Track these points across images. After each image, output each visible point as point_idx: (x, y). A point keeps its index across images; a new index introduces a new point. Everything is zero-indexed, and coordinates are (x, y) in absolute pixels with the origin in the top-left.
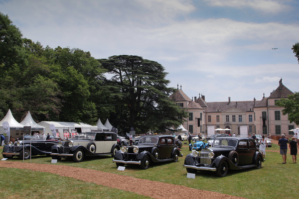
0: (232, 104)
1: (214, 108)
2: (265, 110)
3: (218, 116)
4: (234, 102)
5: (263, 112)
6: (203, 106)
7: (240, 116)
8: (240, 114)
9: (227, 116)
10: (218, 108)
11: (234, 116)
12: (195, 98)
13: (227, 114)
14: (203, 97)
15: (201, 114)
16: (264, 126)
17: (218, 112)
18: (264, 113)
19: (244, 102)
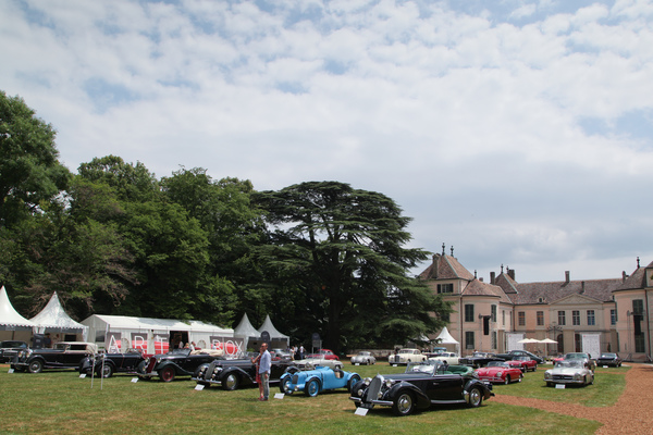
0: (574, 287)
1: (533, 295)
2: (639, 295)
3: (540, 314)
4: (577, 283)
5: (634, 302)
6: (509, 291)
7: (590, 312)
8: (591, 307)
9: (562, 313)
10: (541, 294)
11: (576, 313)
12: (492, 274)
13: (561, 308)
14: (511, 273)
15: (494, 308)
16: (638, 332)
17: (541, 303)
18: (637, 304)
19: (600, 282)
